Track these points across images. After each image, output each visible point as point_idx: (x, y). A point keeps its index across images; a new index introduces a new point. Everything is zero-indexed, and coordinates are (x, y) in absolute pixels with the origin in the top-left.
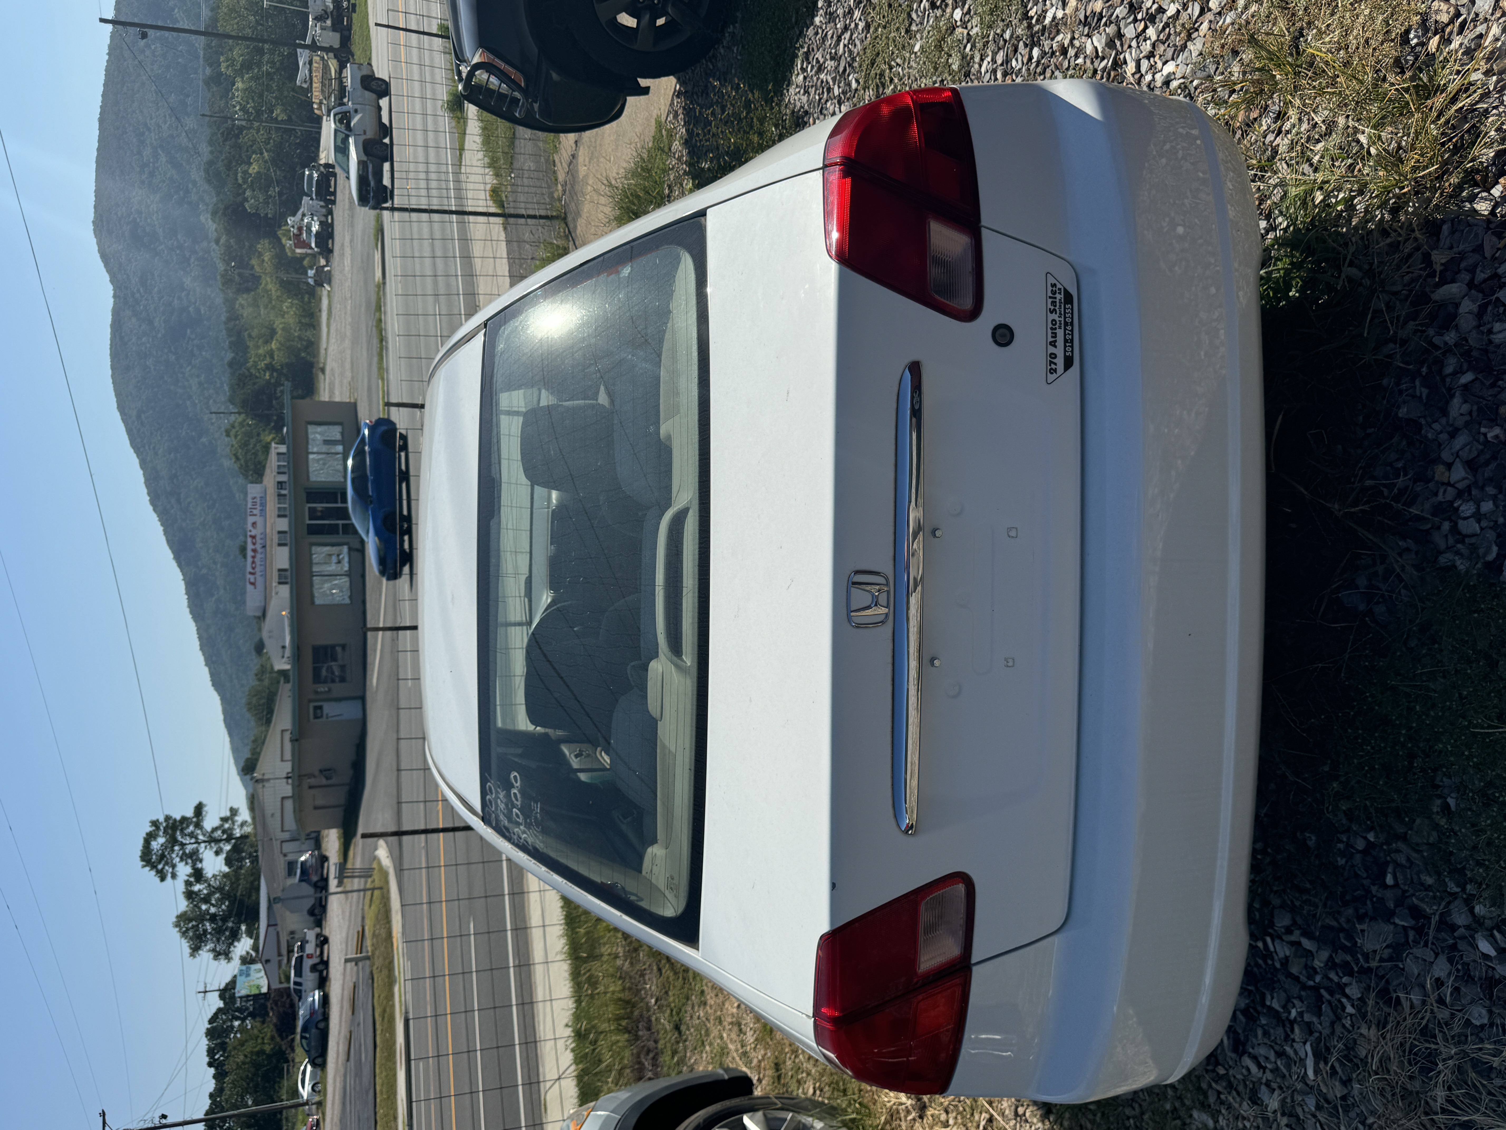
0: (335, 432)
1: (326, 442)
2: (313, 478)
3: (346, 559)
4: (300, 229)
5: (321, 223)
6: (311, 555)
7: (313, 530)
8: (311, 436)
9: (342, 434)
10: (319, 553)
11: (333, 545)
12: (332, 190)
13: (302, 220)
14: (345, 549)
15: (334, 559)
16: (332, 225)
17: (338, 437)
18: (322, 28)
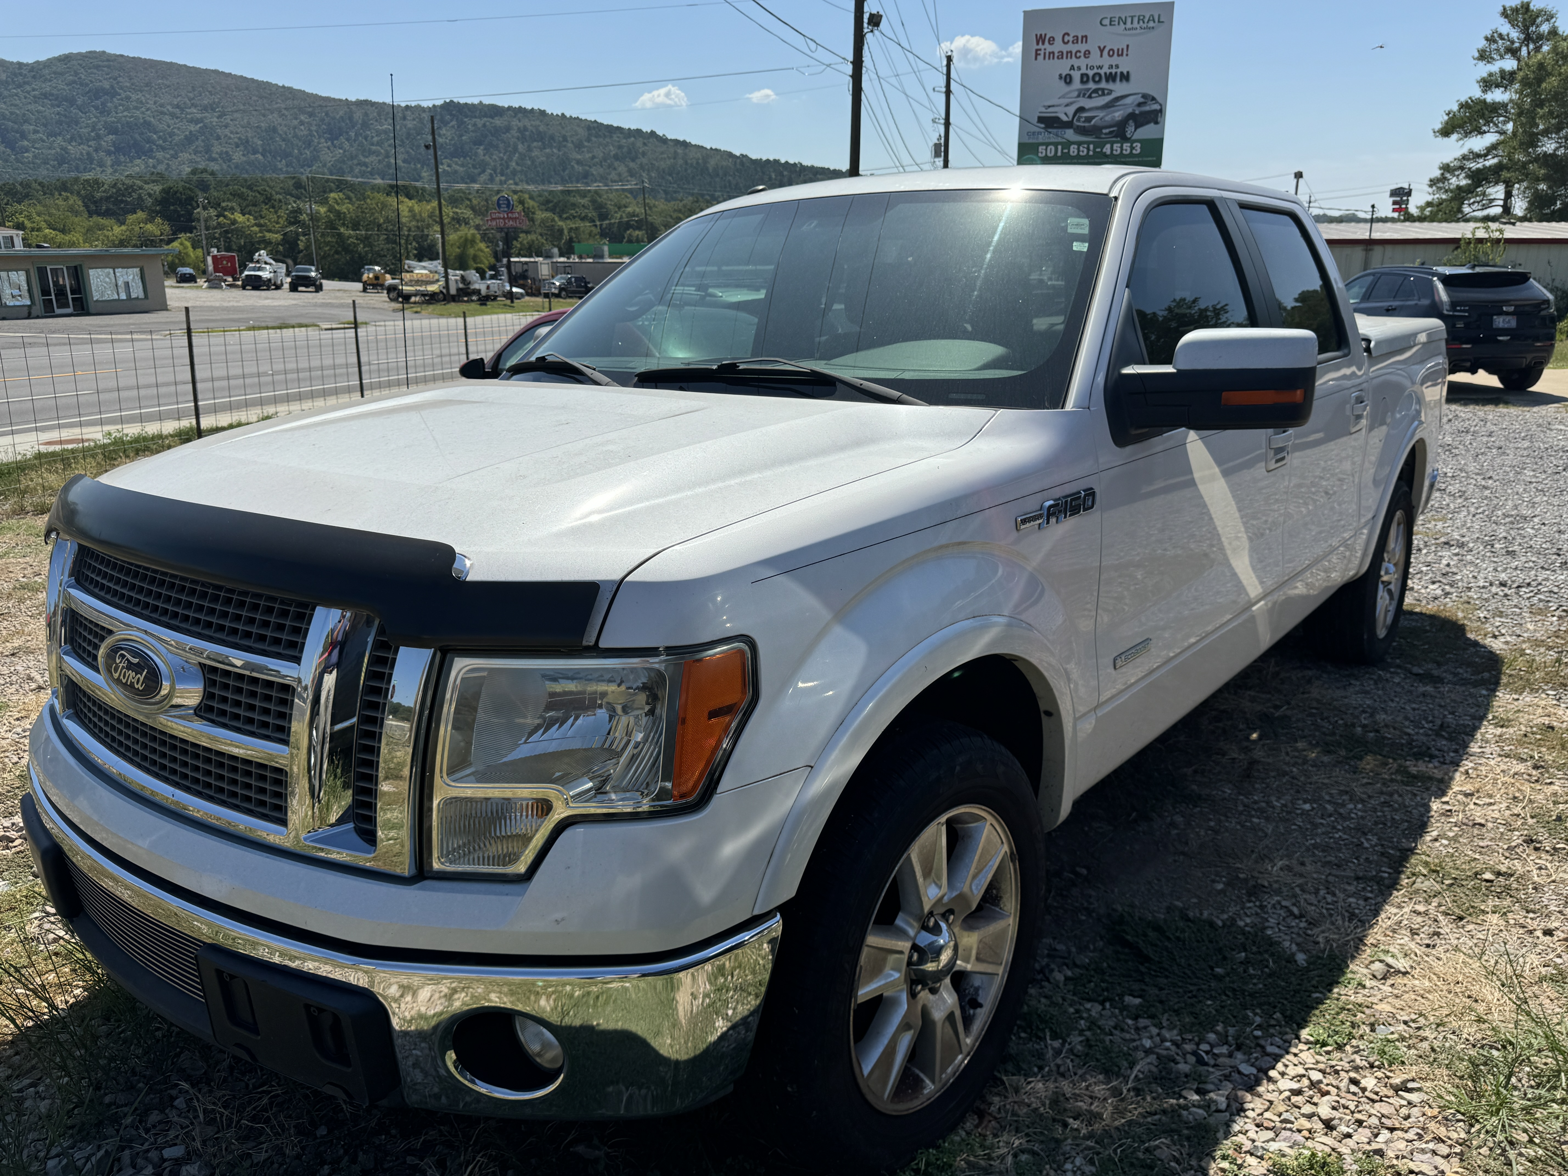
0: (137, 291)
1: (127, 284)
2: (92, 272)
3: (18, 303)
4: (258, 262)
5: (270, 280)
6: (17, 271)
7: (42, 272)
8: (130, 270)
9: (137, 298)
10: (19, 278)
11: (30, 290)
12: (300, 289)
13: (266, 263)
14: (28, 302)
15: (16, 292)
16: (268, 289)
17: (134, 296)
18: (456, 281)
